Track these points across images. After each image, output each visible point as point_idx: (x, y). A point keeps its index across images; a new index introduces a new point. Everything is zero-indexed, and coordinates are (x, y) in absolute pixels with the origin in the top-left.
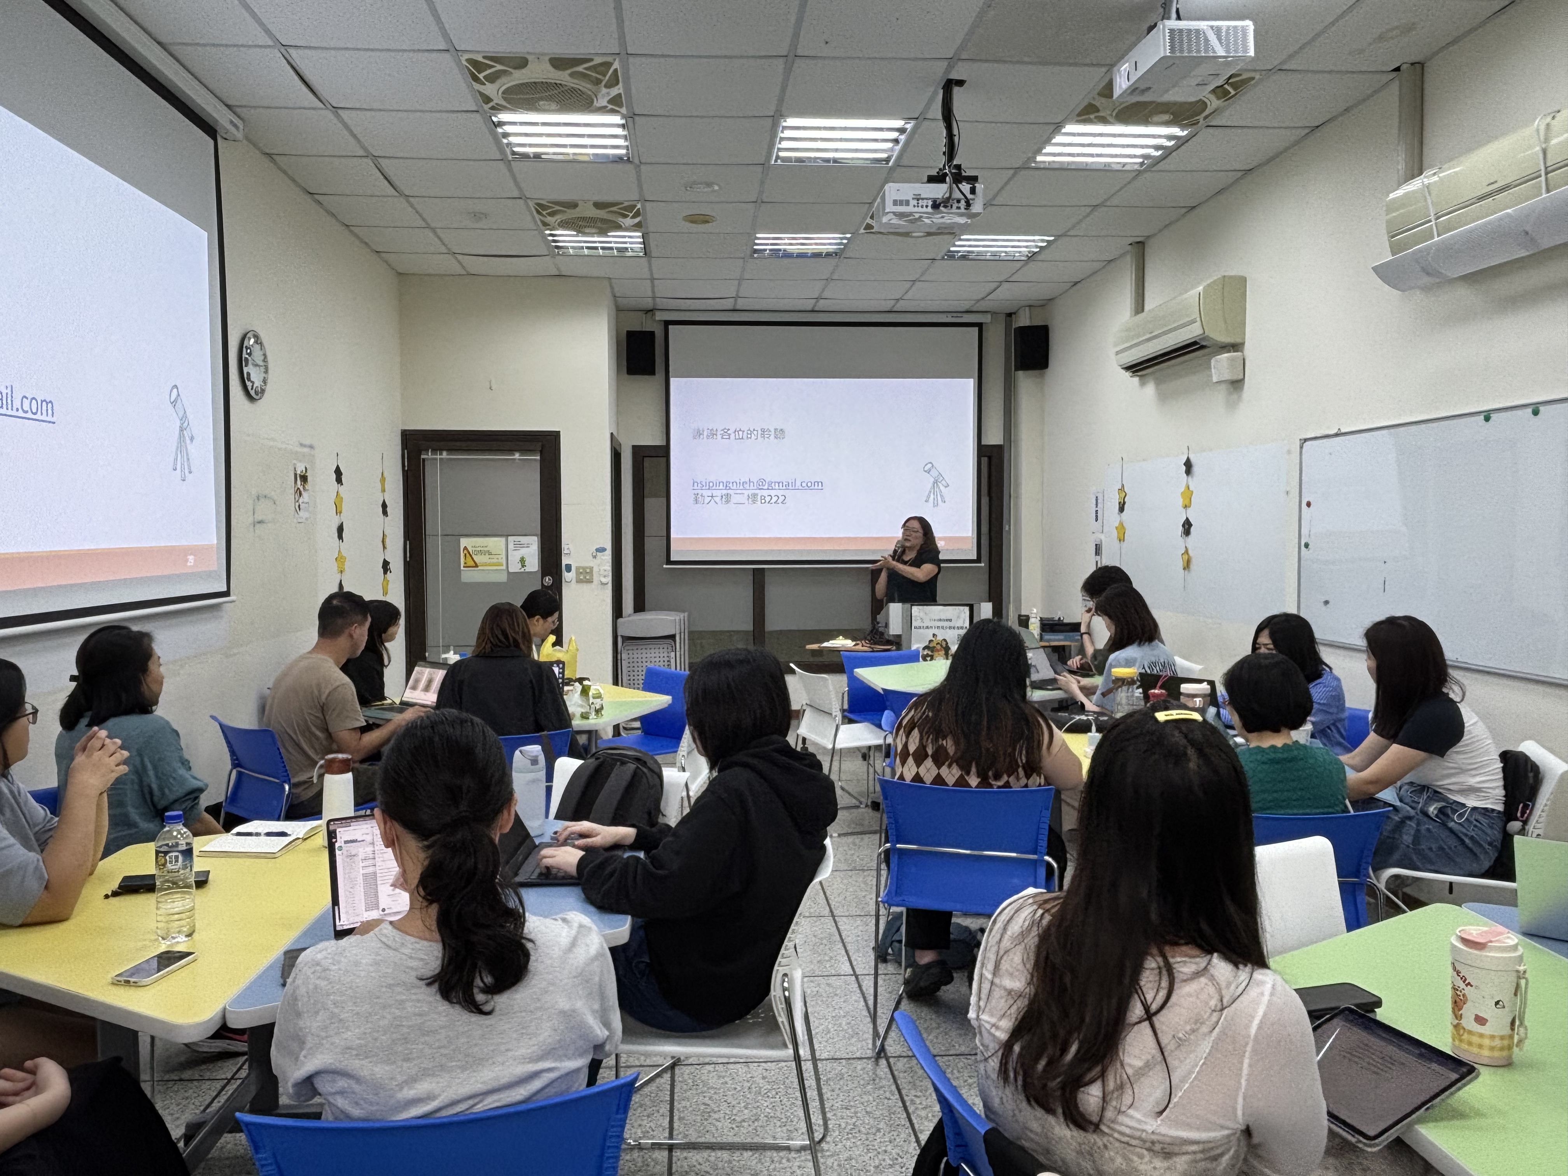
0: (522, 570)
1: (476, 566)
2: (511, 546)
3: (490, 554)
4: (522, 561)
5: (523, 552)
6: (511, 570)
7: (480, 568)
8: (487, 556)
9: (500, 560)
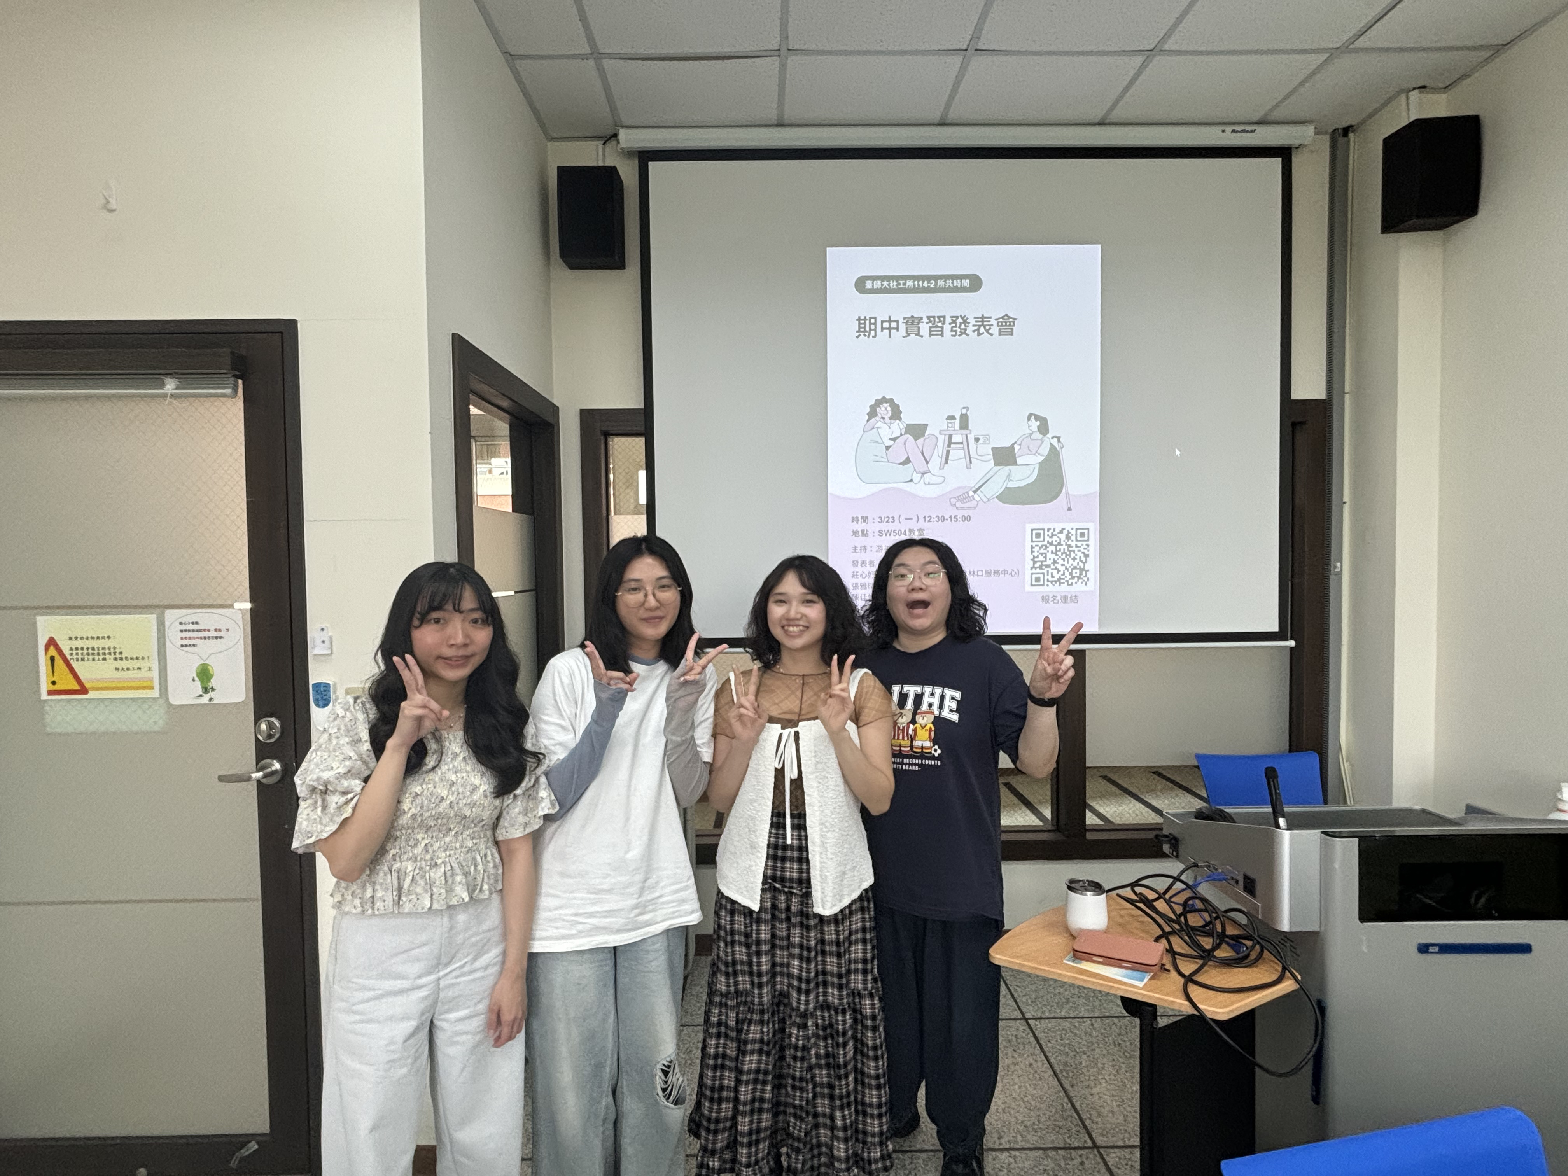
0: (205, 700)
1: (84, 690)
2: (173, 636)
3: (119, 657)
4: (204, 674)
5: (205, 651)
6: (175, 701)
7: (91, 695)
8: (111, 663)
9: (144, 674)
